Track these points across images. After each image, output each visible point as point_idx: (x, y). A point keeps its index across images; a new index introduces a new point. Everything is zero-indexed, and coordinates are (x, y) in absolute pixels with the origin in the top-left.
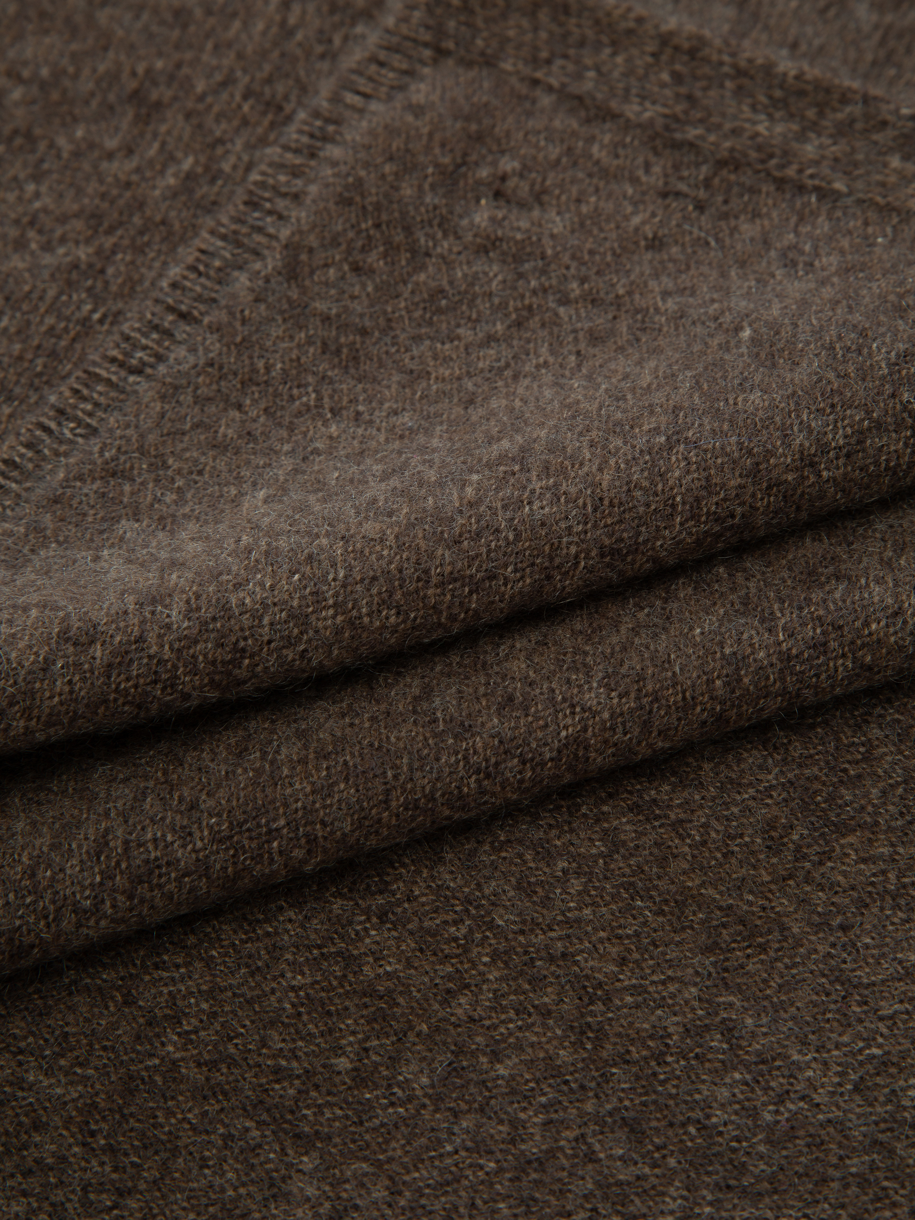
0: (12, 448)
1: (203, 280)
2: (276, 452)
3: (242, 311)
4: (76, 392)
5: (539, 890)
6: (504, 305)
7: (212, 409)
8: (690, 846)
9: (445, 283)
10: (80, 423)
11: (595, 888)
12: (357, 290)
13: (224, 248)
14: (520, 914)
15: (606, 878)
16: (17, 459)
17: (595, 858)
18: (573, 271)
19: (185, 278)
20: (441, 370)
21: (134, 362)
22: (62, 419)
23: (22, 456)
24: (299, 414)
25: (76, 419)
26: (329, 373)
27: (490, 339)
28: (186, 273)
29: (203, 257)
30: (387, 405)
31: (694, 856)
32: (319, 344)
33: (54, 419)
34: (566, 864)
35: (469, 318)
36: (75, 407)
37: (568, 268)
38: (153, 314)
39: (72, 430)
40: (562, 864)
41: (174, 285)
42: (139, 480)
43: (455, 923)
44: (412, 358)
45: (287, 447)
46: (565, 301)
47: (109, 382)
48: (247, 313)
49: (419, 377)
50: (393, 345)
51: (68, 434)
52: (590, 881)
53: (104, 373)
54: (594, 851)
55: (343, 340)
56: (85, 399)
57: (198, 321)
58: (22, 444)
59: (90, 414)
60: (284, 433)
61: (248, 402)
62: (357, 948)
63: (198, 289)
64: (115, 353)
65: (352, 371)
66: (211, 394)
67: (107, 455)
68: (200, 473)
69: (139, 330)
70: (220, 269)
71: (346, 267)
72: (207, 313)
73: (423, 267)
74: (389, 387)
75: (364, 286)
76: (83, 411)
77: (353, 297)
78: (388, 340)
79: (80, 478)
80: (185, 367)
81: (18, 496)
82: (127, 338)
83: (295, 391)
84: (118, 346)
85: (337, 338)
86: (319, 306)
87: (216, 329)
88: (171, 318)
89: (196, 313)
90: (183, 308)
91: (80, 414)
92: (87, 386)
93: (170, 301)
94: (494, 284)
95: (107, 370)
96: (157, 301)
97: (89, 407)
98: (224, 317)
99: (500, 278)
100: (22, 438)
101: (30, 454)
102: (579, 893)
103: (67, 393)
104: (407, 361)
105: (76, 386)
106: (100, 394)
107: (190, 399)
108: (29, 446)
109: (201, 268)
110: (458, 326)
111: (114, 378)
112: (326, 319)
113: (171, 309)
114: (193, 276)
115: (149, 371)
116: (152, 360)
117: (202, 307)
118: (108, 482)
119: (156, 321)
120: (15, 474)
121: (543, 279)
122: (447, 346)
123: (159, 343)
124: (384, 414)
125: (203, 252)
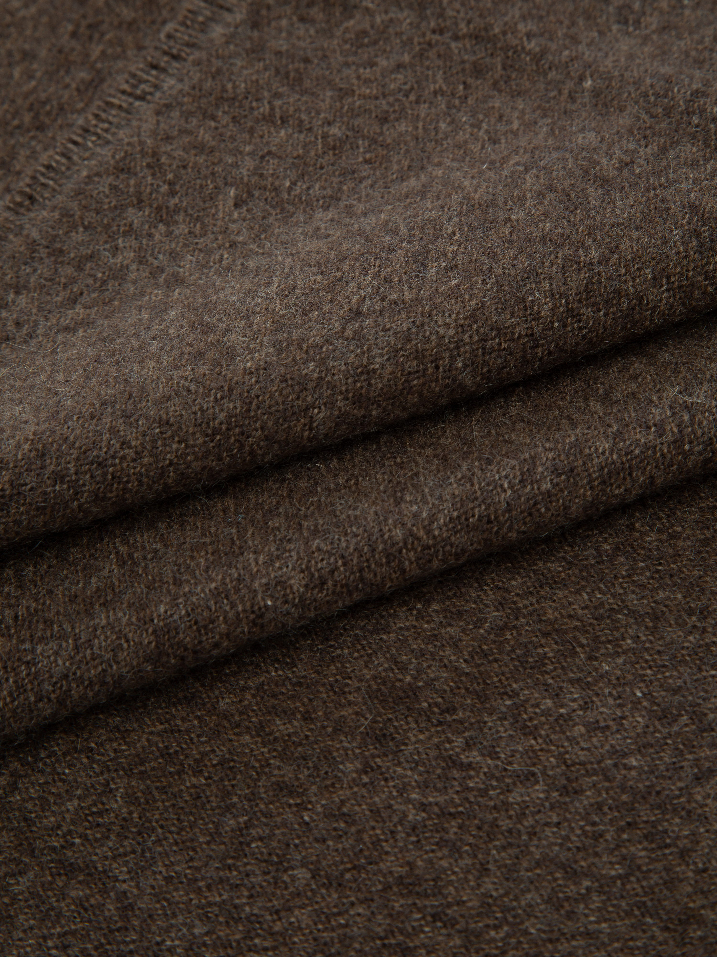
0: (51, 157)
1: (190, 31)
2: (241, 153)
3: (217, 51)
4: (97, 116)
5: (566, 904)
6: (410, 40)
7: (195, 121)
8: (694, 871)
9: (367, 26)
10: (99, 137)
11: (613, 906)
12: (301, 32)
13: (205, 8)
14: (549, 925)
15: (622, 897)
16: (54, 164)
17: (613, 879)
18: (462, 15)
19: (176, 30)
20: (363, 89)
21: (138, 92)
22: (86, 135)
23: (57, 162)
24: (257, 121)
25: (95, 134)
26: (280, 90)
27: (400, 66)
28: (178, 27)
29: (190, 15)
30: (322, 115)
31: (696, 882)
32: (273, 69)
33: (80, 135)
34: (589, 884)
35: (385, 51)
36: (96, 126)
37: (458, 12)
38: (153, 57)
39: (93, 142)
40: (586, 883)
41: (169, 36)
42: (140, 175)
43: (496, 928)
44: (342, 79)
45: (248, 149)
46: (456, 38)
47: (120, 107)
48: (220, 51)
49: (347, 94)
50: (328, 69)
51: (90, 144)
52: (609, 899)
53: (116, 101)
54: (613, 873)
55: (290, 67)
56: (103, 121)
57: (185, 60)
58: (57, 153)
59: (106, 131)
60: (246, 136)
61: (220, 114)
62: (412, 941)
63: (186, 38)
64: (125, 87)
65: (297, 88)
66: (193, 109)
67: (117, 157)
68: (184, 167)
69: (142, 70)
70: (202, 23)
71: (295, 18)
72: (192, 53)
73: (351, 17)
74: (323, 101)
75: (307, 30)
76: (102, 129)
77: (299, 38)
78: (324, 65)
79: (98, 174)
80: (174, 92)
81: (54, 190)
82: (134, 76)
83: (254, 104)
84: (127, 82)
85: (286, 66)
86: (273, 44)
87: (198, 63)
88: (166, 58)
89: (183, 55)
90: (175, 51)
91: (99, 131)
92: (105, 111)
93: (165, 47)
94: (404, 24)
95: (119, 99)
96: (156, 48)
97: (106, 125)
98: (203, 55)
99: (408, 21)
100: (58, 150)
101: (64, 160)
102: (599, 909)
103: (91, 117)
104: (337, 80)
105: (96, 112)
106: (114, 116)
107: (178, 113)
108: (63, 155)
109: (189, 23)
110: (376, 56)
111: (124, 105)
112: (278, 53)
113: (165, 53)
114: (182, 29)
115: (149, 97)
116: (152, 90)
117: (188, 50)
118: (118, 177)
119: (155, 62)
120: (52, 175)
121: (440, 20)
122: (368, 70)
123: (157, 78)
124: (320, 123)
125: (190, 11)
